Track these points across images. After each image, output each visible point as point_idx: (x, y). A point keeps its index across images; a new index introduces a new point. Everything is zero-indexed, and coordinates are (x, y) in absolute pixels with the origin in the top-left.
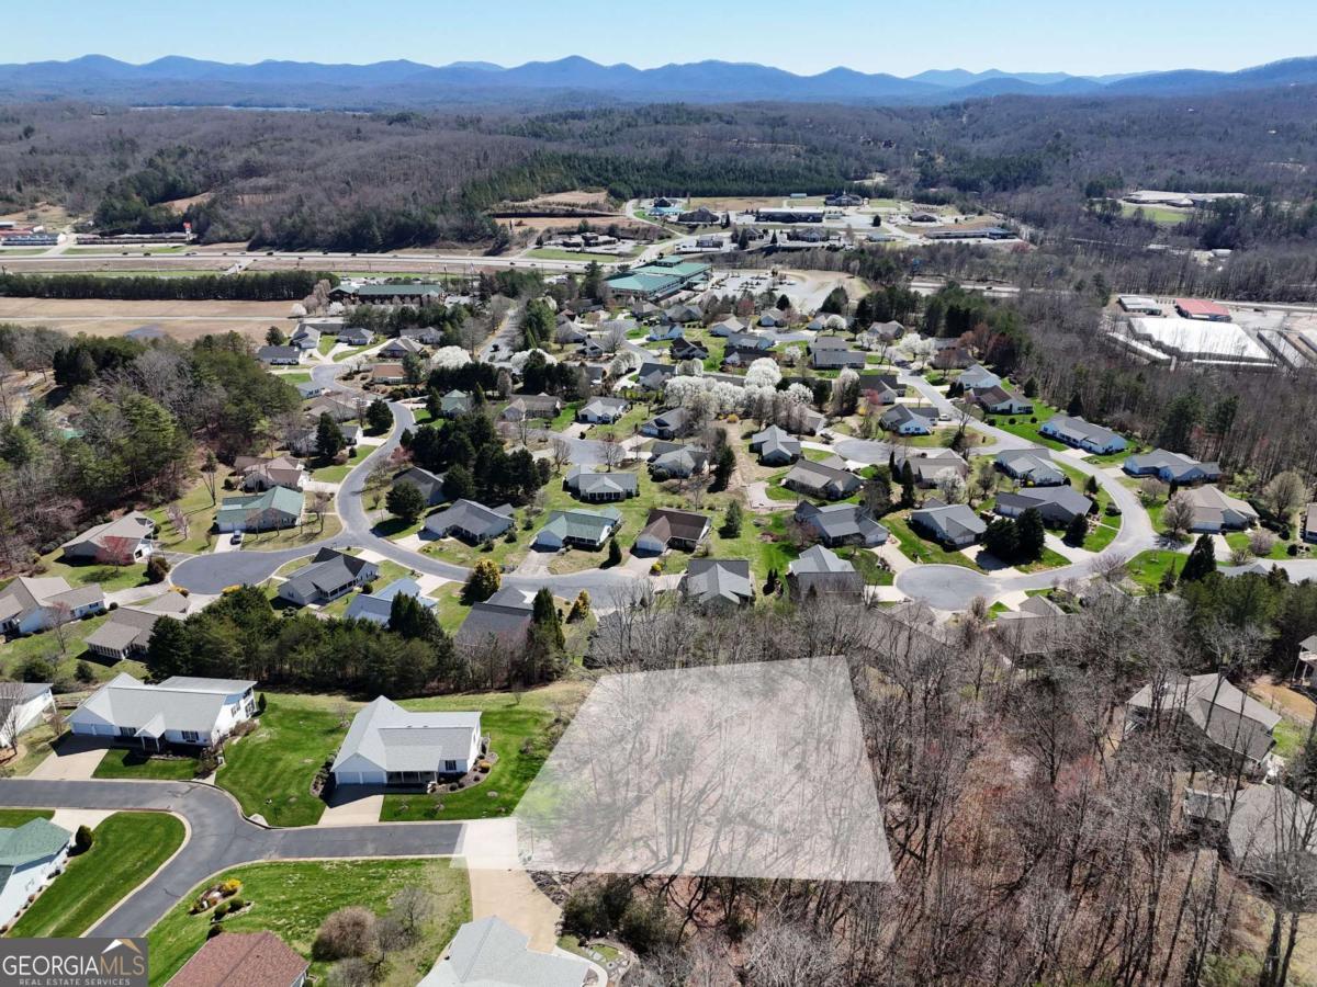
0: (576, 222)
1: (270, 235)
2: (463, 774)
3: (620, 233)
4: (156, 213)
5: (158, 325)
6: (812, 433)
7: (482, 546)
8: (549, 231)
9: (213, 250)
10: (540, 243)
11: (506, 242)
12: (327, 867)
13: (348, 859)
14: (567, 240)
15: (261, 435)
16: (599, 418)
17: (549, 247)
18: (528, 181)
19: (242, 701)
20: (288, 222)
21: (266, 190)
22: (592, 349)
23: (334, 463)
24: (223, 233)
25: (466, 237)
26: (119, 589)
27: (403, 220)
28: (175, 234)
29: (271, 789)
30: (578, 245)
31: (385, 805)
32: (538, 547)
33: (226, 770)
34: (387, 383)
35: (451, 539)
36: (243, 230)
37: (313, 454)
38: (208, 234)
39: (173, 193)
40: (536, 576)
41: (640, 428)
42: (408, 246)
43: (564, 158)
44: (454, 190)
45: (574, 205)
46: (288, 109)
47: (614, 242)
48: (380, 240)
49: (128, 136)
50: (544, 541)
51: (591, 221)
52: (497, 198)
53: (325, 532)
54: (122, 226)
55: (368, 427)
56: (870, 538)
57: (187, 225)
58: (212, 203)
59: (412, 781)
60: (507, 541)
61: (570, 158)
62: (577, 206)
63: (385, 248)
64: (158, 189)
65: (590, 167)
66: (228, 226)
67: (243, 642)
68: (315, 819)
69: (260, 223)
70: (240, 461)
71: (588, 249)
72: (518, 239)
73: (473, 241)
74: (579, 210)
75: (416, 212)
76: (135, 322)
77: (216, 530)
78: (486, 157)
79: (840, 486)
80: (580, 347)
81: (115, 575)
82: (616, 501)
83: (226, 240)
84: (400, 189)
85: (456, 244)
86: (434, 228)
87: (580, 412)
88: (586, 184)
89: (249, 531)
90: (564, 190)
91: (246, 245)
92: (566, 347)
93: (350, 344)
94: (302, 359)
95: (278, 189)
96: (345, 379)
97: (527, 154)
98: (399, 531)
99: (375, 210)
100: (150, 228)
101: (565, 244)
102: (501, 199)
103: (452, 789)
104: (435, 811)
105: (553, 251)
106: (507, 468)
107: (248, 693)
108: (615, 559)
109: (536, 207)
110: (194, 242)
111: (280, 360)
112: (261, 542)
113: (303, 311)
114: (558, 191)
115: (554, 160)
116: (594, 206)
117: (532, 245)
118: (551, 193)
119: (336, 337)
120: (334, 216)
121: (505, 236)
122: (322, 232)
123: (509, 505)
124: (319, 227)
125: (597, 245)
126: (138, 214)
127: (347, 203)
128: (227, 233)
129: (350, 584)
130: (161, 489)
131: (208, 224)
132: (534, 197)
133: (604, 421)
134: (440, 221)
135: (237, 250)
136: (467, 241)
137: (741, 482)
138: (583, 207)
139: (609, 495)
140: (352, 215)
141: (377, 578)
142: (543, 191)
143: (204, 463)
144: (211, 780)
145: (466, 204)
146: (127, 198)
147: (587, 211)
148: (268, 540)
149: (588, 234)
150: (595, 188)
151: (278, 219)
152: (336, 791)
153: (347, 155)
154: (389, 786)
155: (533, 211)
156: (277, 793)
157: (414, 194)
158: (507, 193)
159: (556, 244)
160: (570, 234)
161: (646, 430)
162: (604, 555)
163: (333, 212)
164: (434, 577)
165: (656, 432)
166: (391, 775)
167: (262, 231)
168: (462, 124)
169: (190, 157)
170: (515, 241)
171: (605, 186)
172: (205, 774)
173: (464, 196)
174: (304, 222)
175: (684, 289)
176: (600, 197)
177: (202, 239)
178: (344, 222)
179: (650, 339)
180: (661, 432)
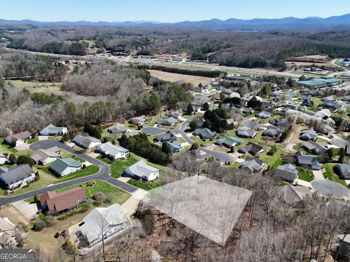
0: (311, 64)
1: (225, 62)
2: (147, 180)
3: (325, 68)
4: (204, 56)
5: (184, 80)
6: (327, 134)
7: (203, 140)
8: (301, 66)
9: (211, 65)
10: (296, 69)
11: (285, 68)
12: (111, 186)
13: (115, 186)
14: (305, 69)
15: (177, 105)
16: (261, 117)
17: (298, 70)
18: (302, 52)
19: (125, 153)
20: (230, 59)
21: (229, 51)
22: (277, 99)
23: (190, 115)
24: (215, 61)
25: (274, 66)
26: (132, 129)
27: (258, 60)
28: (205, 61)
29: (116, 170)
30: (308, 71)
31: (130, 180)
32: (216, 144)
33: (113, 164)
34: (217, 99)
35: (198, 136)
36: (220, 60)
37: (186, 112)
38: (212, 61)
39: (210, 51)
40: (210, 150)
41: (270, 122)
42: (257, 67)
43: (317, 45)
44: (277, 53)
45: (314, 59)
46: (254, 31)
47: (321, 71)
48: (250, 65)
49: (207, 37)
50: (218, 142)
51: (316, 64)
52: (289, 55)
53: (175, 128)
54: (196, 58)
55: (203, 108)
56: (313, 167)
57: (208, 59)
58: (215, 54)
59: (137, 178)
60: (210, 140)
61: (319, 45)
62: (315, 59)
63: (251, 67)
64: (207, 50)
65: (325, 48)
66: (216, 59)
67: (135, 143)
68: (117, 178)
69: (224, 59)
70: (171, 110)
71: (311, 72)
72: (289, 67)
73: (276, 67)
74: (315, 61)
75: (262, 58)
76: (180, 79)
77: (156, 123)
78: (291, 44)
79: (317, 150)
80: (274, 97)
81: (134, 127)
82: (246, 138)
83: (215, 63)
84: (262, 52)
85: (270, 68)
86: (266, 63)
87: (257, 114)
88: (322, 53)
89: (161, 124)
90: (314, 54)
91: (219, 64)
92: (271, 97)
93: (217, 89)
94: (203, 91)
95: (231, 51)
96: (208, 97)
97: (305, 43)
98: (189, 132)
99: (251, 58)
100: (201, 59)
101: (304, 70)
102: (291, 56)
103: (143, 182)
104: (136, 185)
105: (299, 72)
106: (219, 123)
107: (127, 152)
108: (232, 151)
109: (301, 59)
110: (208, 63)
111: (198, 91)
112: (162, 127)
113: (214, 81)
114: (311, 55)
115: (313, 45)
116: (321, 60)
117: (293, 70)
118: (309, 55)
119: (214, 87)
120: (241, 59)
121: (285, 66)
122: (237, 62)
123: (215, 132)
124: (237, 61)
125: (315, 71)
126: (200, 55)
127: (245, 55)
128: (216, 61)
129: (169, 139)
130: (153, 113)
131: (212, 59)
132: (302, 56)
133: (262, 118)
134: (268, 61)
135: (217, 65)
136: (274, 67)
137: (288, 142)
138: (317, 60)
139: (243, 135)
140: (246, 58)
141: (176, 140)
142: (306, 55)
143: (164, 109)
144: (110, 165)
145: (279, 57)
146: (199, 52)
147: (317, 61)
148: (164, 127)
149: (313, 68)
150: (325, 54)
151: (228, 58)
152: (124, 175)
153: (252, 43)
154: (133, 177)
155: (300, 60)
156: (117, 171)
157: (264, 53)
158: (294, 55)
159: (301, 70)
160: (308, 67)
161: (272, 122)
162: (229, 150)
163: (241, 57)
164: (188, 143)
165: (274, 123)
166: (135, 175)
167: (223, 61)
168: (293, 34)
169: (216, 43)
170: (288, 68)
171: (328, 53)
172: (110, 164)
173: (279, 54)
174: (233, 59)
175: (328, 86)
176: (324, 57)
177: (210, 62)
178: (243, 60)
179: (299, 99)
180: (276, 124)
